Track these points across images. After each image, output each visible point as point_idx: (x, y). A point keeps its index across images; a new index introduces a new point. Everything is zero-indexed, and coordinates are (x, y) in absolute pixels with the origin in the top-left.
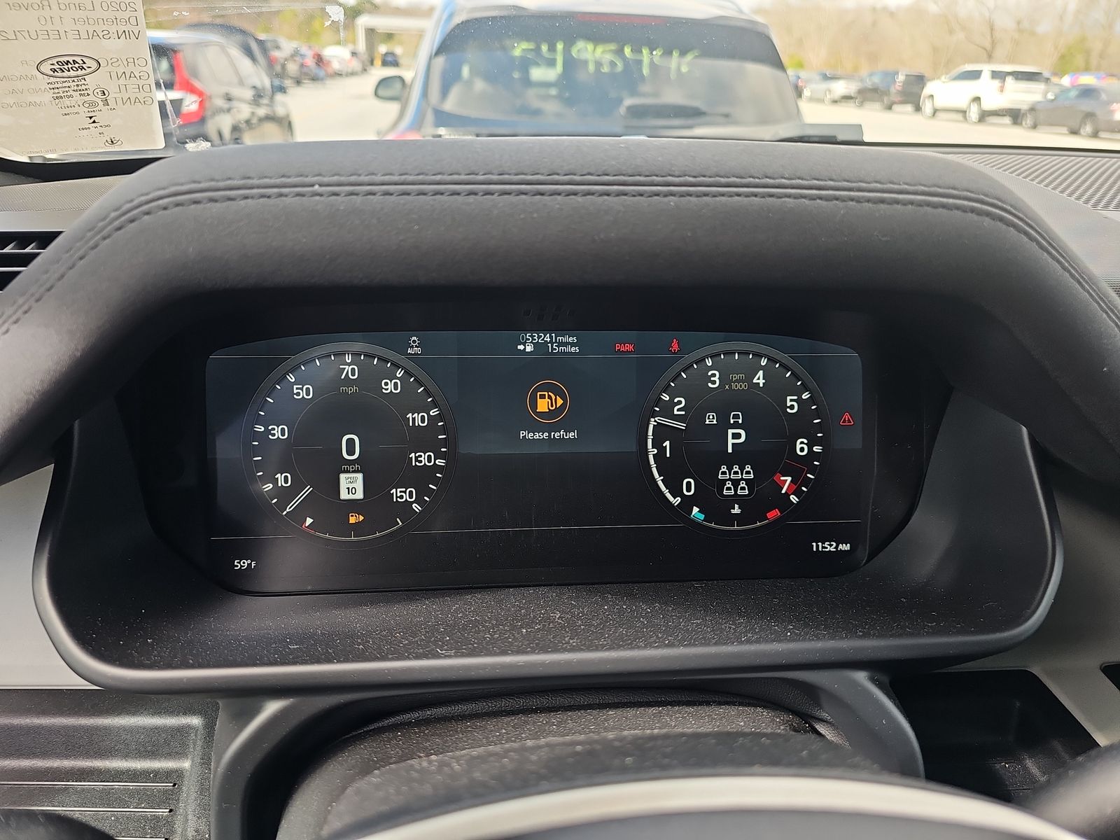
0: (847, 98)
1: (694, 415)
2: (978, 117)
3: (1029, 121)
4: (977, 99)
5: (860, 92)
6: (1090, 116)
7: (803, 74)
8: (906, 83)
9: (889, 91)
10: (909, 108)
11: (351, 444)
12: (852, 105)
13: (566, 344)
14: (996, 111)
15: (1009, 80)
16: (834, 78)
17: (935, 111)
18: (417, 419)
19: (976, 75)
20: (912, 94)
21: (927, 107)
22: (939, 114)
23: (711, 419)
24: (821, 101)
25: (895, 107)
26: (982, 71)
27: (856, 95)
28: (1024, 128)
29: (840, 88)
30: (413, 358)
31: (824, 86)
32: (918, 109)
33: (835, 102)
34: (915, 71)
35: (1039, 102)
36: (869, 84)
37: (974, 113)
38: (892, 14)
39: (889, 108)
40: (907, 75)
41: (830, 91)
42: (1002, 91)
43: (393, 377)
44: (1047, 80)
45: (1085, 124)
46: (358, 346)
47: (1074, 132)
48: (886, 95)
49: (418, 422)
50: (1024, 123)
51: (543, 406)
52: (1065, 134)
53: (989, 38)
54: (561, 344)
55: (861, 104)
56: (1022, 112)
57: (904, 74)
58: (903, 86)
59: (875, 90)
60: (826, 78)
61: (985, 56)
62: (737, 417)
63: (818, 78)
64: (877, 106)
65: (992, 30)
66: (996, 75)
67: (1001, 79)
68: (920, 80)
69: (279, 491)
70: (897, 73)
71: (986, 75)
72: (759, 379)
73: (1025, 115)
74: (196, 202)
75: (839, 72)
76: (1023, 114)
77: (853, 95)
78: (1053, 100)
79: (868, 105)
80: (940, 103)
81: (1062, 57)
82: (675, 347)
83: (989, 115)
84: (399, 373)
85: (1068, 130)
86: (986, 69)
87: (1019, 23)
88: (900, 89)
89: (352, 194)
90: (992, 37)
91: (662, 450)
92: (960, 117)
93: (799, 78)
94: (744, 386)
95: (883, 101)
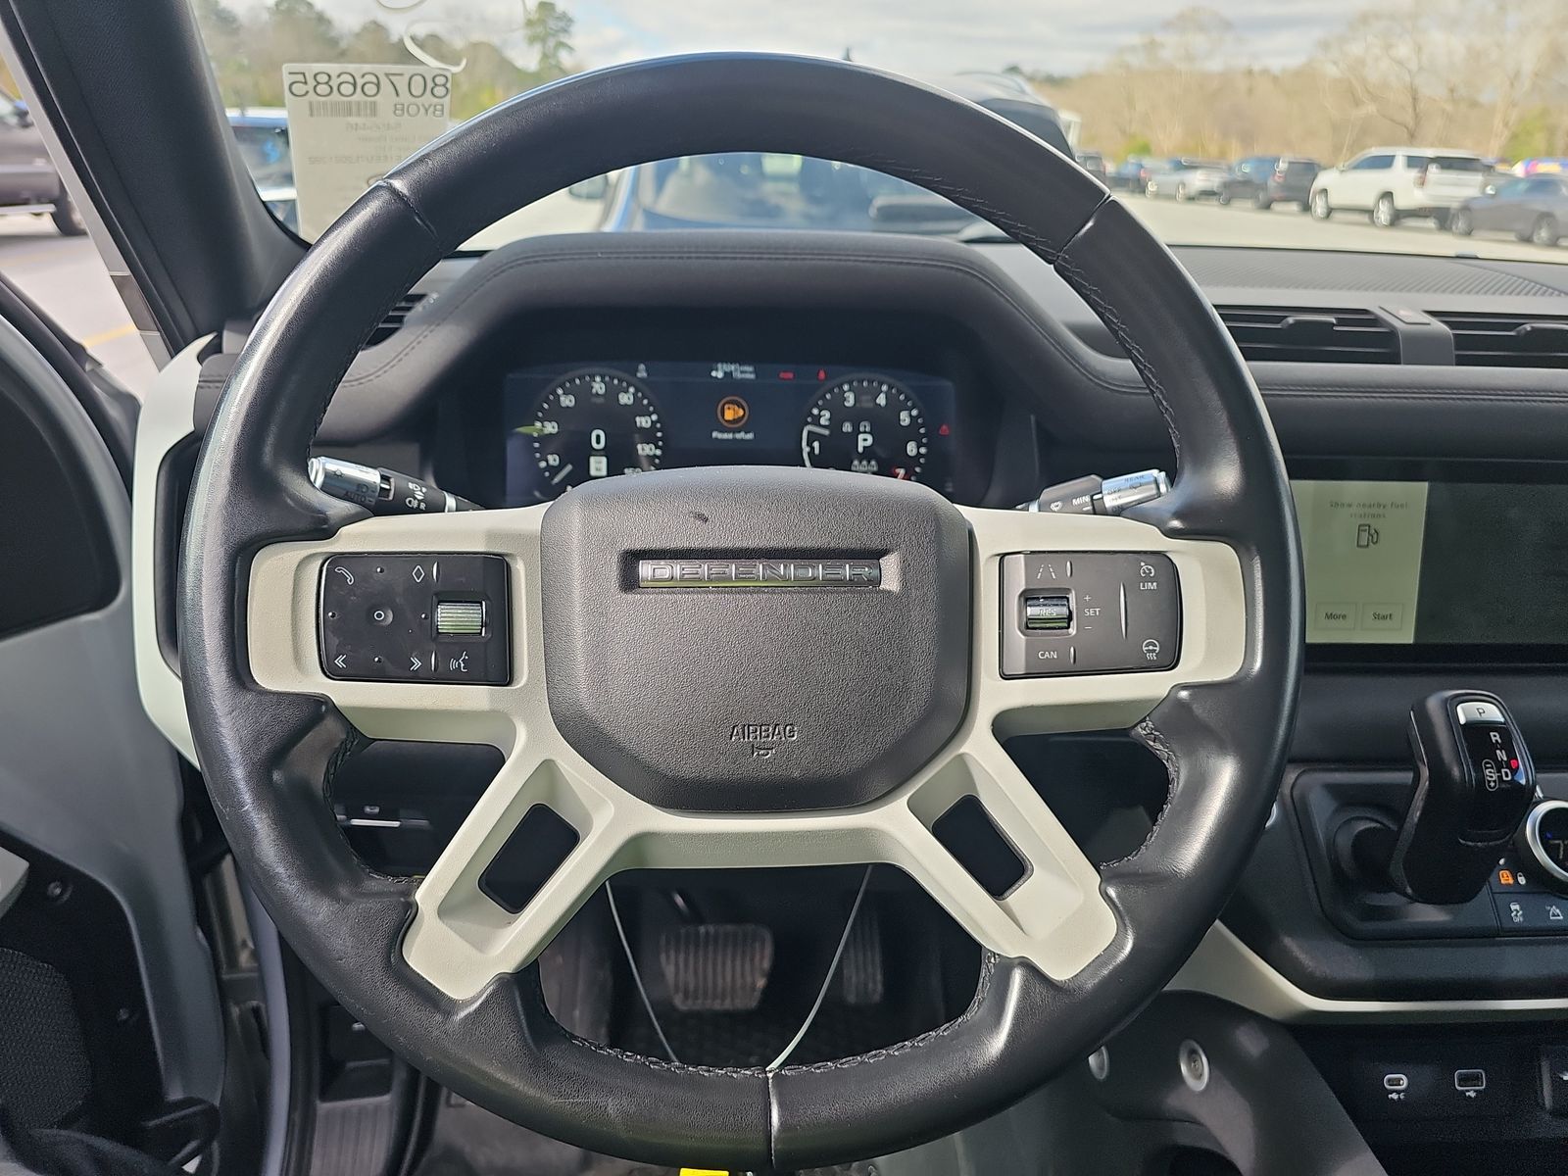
0: (1207, 194)
1: (835, 424)
2: (1389, 218)
3: (1461, 225)
4: (1388, 195)
5: (1226, 185)
6: (1546, 217)
7: (1147, 162)
8: (1287, 174)
9: (1266, 184)
10: (1294, 207)
11: (598, 438)
12: (1215, 203)
13: (746, 372)
14: (1415, 210)
15: (1433, 169)
16: (1192, 167)
17: (1330, 211)
18: (643, 422)
19: (1385, 162)
20: (1298, 189)
21: (1319, 207)
22: (1337, 216)
23: (847, 427)
24: (1171, 197)
25: (1276, 206)
26: (1394, 156)
27: (1220, 190)
28: (1454, 234)
29: (1198, 180)
30: (642, 380)
31: (1176, 177)
32: (1307, 208)
33: (1191, 199)
34: (1301, 157)
35: (1475, 198)
36: (1238, 176)
37: (1383, 214)
38: (1275, 79)
39: (1267, 206)
40: (1290, 163)
41: (1184, 185)
42: (1423, 184)
43: (626, 392)
44: (1489, 168)
45: (1540, 228)
46: (604, 370)
47: (1527, 240)
48: (1263, 189)
49: (644, 425)
50: (1454, 227)
51: (729, 415)
52: (1512, 242)
53: (1410, 110)
54: (742, 372)
55: (1227, 202)
56: (1452, 212)
57: (1287, 160)
58: (1285, 177)
59: (1246, 183)
60: (1180, 167)
61: (1406, 135)
62: (865, 426)
63: (1167, 166)
64: (1249, 204)
65: (1415, 99)
66: (1413, 162)
67: (1421, 167)
68: (1311, 169)
69: (549, 468)
70: (1277, 160)
71: (1400, 162)
72: (882, 400)
73: (1455, 216)
74: (537, 262)
75: (1199, 159)
76: (1454, 215)
77: (1215, 189)
78: (1493, 196)
79: (1237, 204)
80: (1335, 200)
81: (1514, 137)
82: (822, 375)
83: (1405, 217)
84: (632, 390)
85: (1516, 237)
86: (1401, 154)
87: (1452, 91)
88: (1281, 180)
89: (609, 258)
90: (1415, 110)
91: (813, 449)
92: (1365, 218)
93: (1141, 166)
94: (871, 405)
95: (1257, 198)
